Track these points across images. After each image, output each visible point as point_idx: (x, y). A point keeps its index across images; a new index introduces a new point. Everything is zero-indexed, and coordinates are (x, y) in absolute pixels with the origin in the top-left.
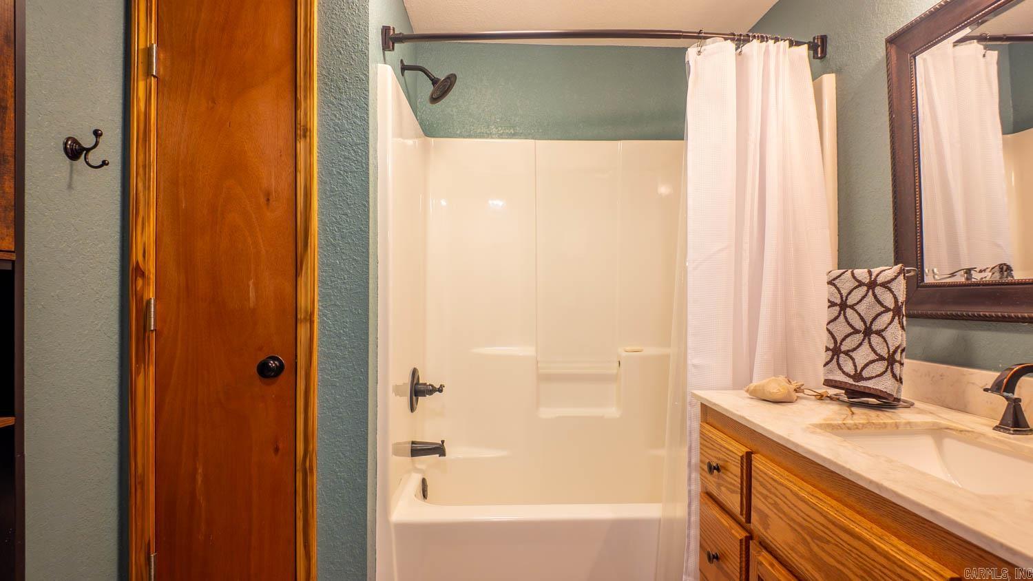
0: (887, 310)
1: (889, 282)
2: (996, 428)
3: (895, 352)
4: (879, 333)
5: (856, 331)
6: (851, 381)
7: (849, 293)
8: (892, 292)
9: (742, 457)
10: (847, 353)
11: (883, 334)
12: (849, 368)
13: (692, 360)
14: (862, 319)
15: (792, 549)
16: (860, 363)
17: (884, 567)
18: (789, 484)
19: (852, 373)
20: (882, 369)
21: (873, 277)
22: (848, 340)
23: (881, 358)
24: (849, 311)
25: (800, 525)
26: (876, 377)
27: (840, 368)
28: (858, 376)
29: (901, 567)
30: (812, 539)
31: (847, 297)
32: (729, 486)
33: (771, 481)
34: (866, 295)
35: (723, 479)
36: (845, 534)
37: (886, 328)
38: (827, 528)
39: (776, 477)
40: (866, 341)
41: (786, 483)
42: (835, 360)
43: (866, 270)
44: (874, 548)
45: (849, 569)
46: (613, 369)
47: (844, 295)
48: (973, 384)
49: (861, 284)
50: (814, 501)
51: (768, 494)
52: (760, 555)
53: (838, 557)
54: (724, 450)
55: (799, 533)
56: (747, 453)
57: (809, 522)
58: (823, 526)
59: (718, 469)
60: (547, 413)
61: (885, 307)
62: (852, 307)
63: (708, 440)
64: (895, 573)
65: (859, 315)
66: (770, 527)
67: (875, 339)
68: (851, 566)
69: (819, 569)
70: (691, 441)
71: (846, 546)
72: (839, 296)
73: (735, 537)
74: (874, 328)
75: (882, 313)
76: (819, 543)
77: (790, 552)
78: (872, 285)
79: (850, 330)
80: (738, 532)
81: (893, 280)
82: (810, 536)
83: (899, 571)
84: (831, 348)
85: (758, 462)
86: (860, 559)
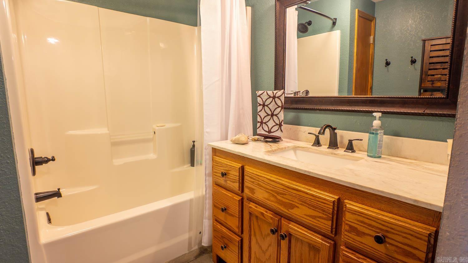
0: (279, 107)
1: (280, 96)
2: (313, 145)
3: (282, 122)
4: (276, 115)
5: (268, 115)
6: (267, 134)
7: (266, 101)
8: (281, 100)
9: (239, 168)
10: (265, 123)
11: (278, 115)
12: (266, 129)
13: (206, 130)
14: (271, 110)
15: (268, 199)
16: (270, 126)
17: (312, 199)
18: (266, 176)
19: (268, 130)
20: (277, 129)
21: (274, 94)
22: (265, 118)
23: (277, 124)
24: (266, 107)
25: (271, 190)
26: (276, 131)
27: (263, 129)
28: (270, 132)
29: (319, 198)
30: (278, 194)
31: (265, 102)
32: (232, 180)
33: (255, 176)
34: (272, 101)
35: (228, 178)
36: (294, 191)
37: (279, 113)
38: (285, 190)
39: (258, 174)
40: (272, 118)
41: (263, 175)
42: (261, 126)
43: (271, 92)
44: (307, 193)
45: (295, 202)
46: (151, 136)
47: (264, 101)
48: (301, 131)
49: (270, 97)
50: (278, 181)
51: (254, 181)
52: (250, 204)
53: (290, 199)
54: (229, 166)
55: (270, 193)
56: (242, 166)
57: (276, 189)
58: (283, 189)
59: (226, 174)
60: (118, 162)
61: (278, 106)
62: (267, 106)
63: (218, 163)
64: (316, 200)
65: (270, 109)
66: (255, 193)
67: (275, 118)
68: (296, 201)
69: (281, 205)
70: (206, 164)
71: (294, 194)
72: (262, 101)
73: (236, 200)
74: (274, 113)
75: (277, 108)
76: (281, 195)
77: (266, 201)
78: (274, 97)
79: (266, 114)
80: (237, 197)
81: (281, 96)
82: (276, 194)
83: (318, 199)
84: (260, 121)
85: (248, 169)
86: (300, 198)
